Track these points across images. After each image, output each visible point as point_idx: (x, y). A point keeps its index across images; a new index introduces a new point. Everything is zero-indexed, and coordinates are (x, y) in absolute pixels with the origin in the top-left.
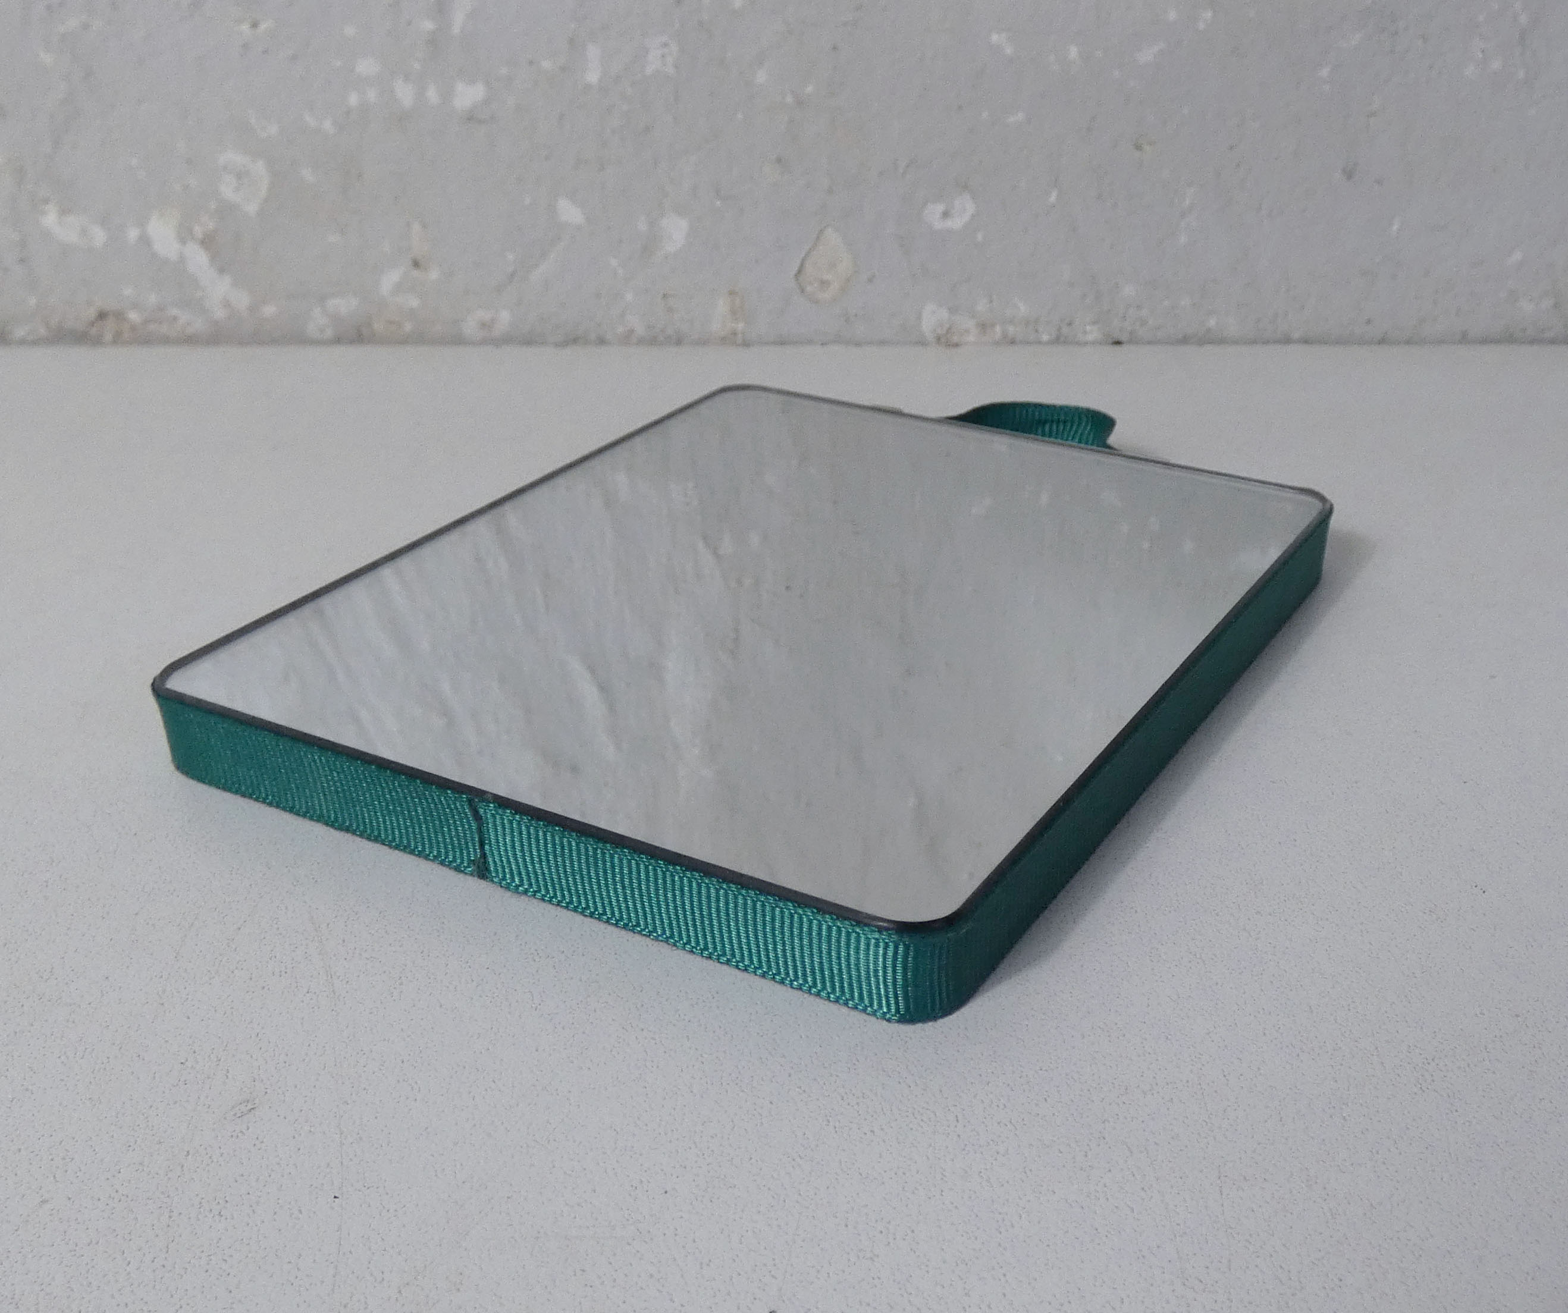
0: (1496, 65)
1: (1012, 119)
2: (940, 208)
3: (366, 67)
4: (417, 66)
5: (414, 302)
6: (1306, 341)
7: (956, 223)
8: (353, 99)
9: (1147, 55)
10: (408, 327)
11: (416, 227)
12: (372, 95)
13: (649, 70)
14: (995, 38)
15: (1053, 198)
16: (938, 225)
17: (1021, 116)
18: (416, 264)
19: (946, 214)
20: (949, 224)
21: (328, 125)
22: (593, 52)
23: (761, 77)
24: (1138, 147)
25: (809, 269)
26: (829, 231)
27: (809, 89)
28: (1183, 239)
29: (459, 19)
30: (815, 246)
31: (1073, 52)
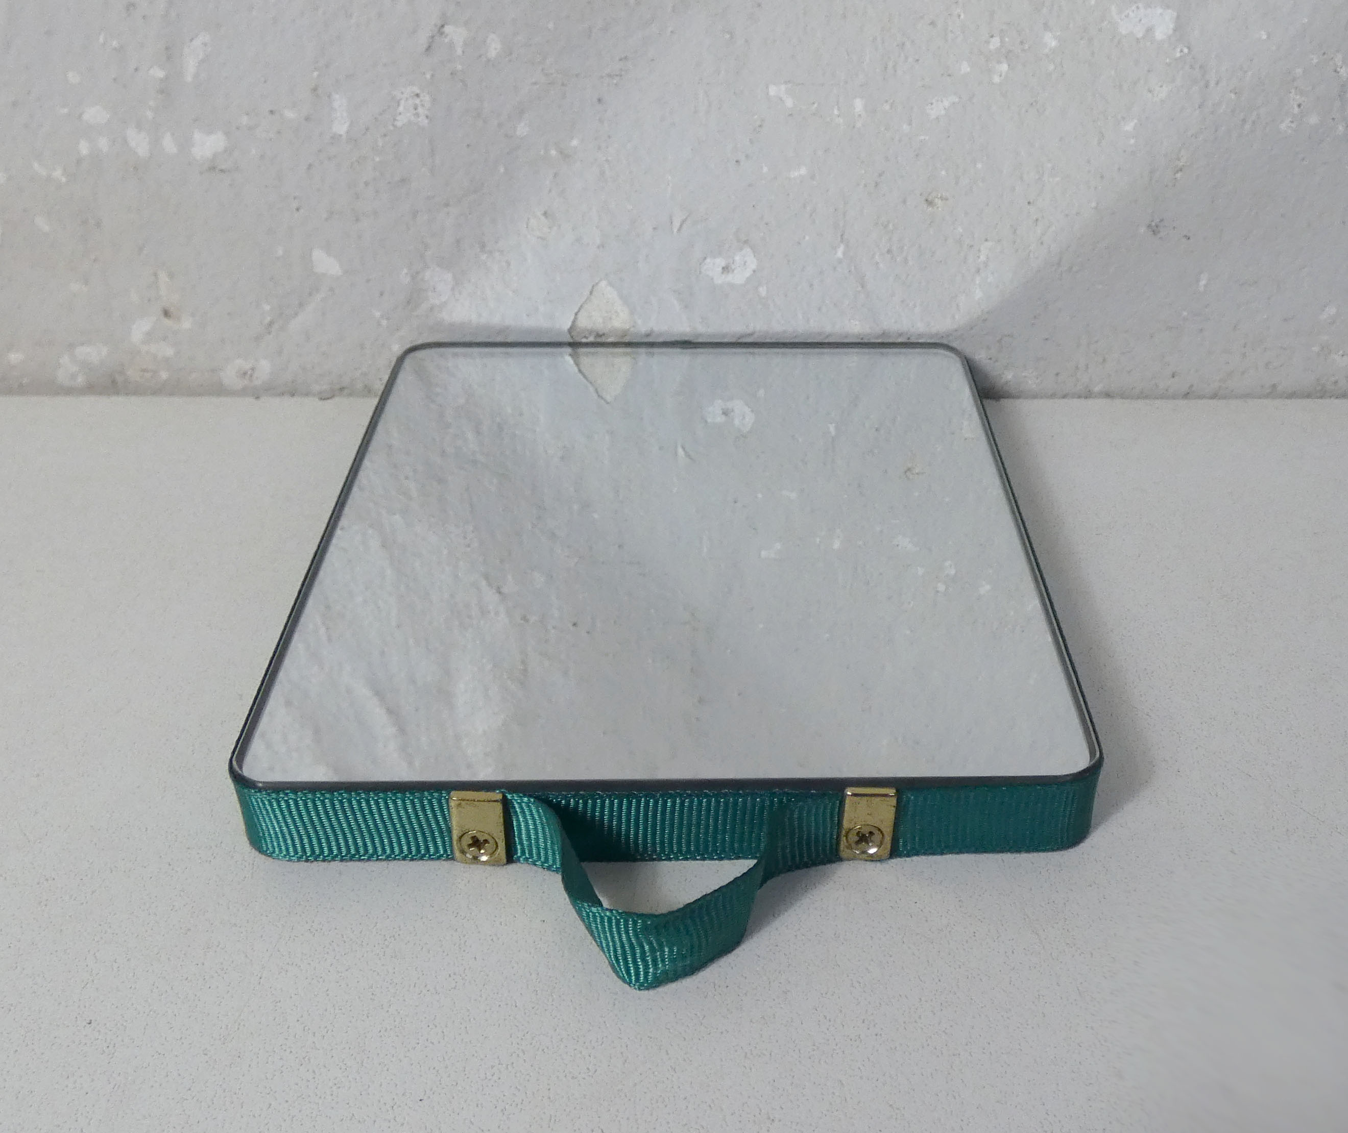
0: (1313, 120)
1: (795, 174)
2: (720, 262)
3: (95, 114)
4: (150, 114)
5: (169, 352)
6: (1108, 395)
7: (739, 277)
8: (84, 148)
9: (938, 108)
10: (164, 375)
11: (163, 277)
12: (103, 143)
13: (401, 121)
14: (773, 90)
15: (840, 254)
16: (720, 279)
17: (803, 171)
18: (166, 313)
19: (726, 269)
20: (729, 278)
21: (58, 173)
22: (339, 102)
23: (522, 129)
24: (929, 203)
25: (584, 322)
26: (603, 284)
27: (575, 142)
28: (978, 294)
29: (190, 66)
30: (588, 299)
31: (859, 104)
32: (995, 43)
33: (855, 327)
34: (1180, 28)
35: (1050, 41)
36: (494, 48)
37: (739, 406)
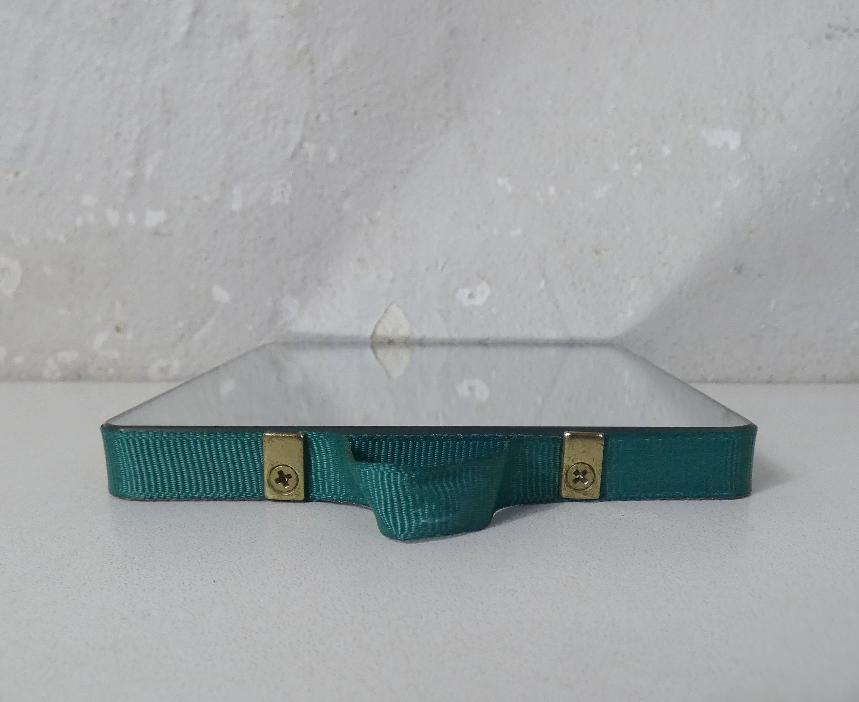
0: (831, 200)
1: (514, 234)
2: (467, 291)
3: (88, 200)
4: (121, 200)
5: (116, 355)
7: (479, 301)
8: (79, 221)
9: (600, 193)
10: (112, 370)
11: (118, 305)
12: (91, 218)
13: (273, 202)
14: (500, 181)
15: (542, 285)
16: (467, 303)
17: (519, 232)
18: (118, 329)
19: (471, 296)
20: (473, 302)
21: (61, 238)
22: (237, 191)
23: (347, 206)
24: (597, 252)
25: (381, 332)
26: (393, 306)
27: (379, 214)
28: (630, 313)
29: (149, 170)
30: (383, 317)
31: (552, 190)
32: (633, 151)
33: (553, 334)
34: (744, 143)
35: (667, 150)
36: (332, 156)
37: (478, 384)
